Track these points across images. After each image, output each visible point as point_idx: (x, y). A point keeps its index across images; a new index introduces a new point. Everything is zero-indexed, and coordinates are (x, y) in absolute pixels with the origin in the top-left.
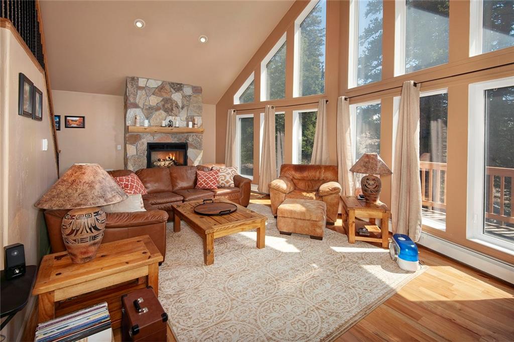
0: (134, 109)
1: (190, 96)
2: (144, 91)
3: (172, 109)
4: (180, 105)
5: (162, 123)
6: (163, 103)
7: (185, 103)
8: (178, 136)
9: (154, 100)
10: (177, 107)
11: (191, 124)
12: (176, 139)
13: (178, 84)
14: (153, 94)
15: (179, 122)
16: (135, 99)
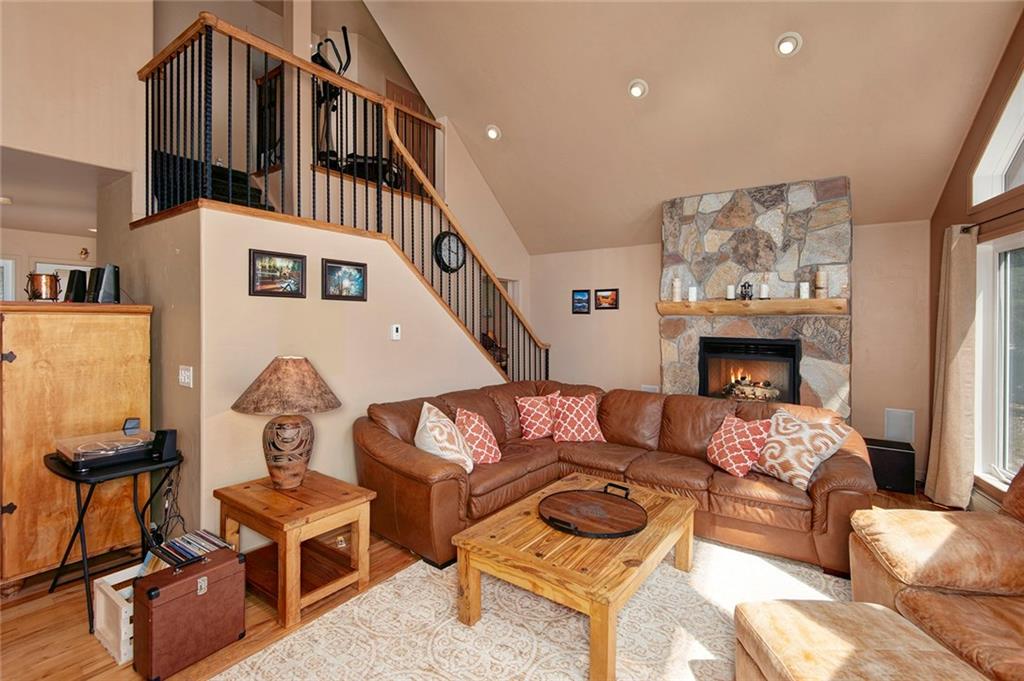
0: (675, 267)
1: (807, 211)
2: (693, 225)
3: (757, 255)
4: (778, 239)
5: (726, 291)
6: (734, 243)
7: (793, 232)
8: (771, 322)
9: (714, 241)
10: (770, 246)
11: (805, 287)
12: (766, 330)
13: (772, 188)
14: (712, 227)
15: (773, 286)
16: (676, 244)
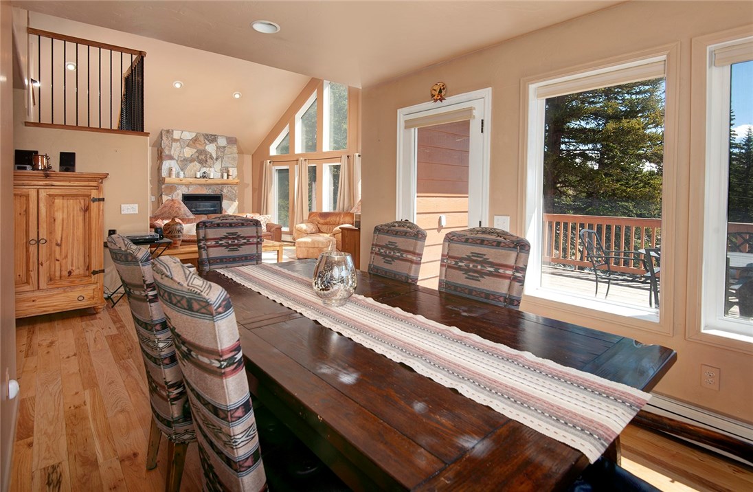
0: (169, 161)
1: (224, 147)
2: (178, 143)
3: (206, 161)
4: (214, 156)
5: (196, 174)
6: (197, 154)
7: (219, 154)
8: (212, 187)
9: (189, 152)
10: (211, 158)
11: (225, 175)
12: (210, 191)
13: (212, 135)
14: (188, 146)
15: (214, 173)
16: (170, 151)
